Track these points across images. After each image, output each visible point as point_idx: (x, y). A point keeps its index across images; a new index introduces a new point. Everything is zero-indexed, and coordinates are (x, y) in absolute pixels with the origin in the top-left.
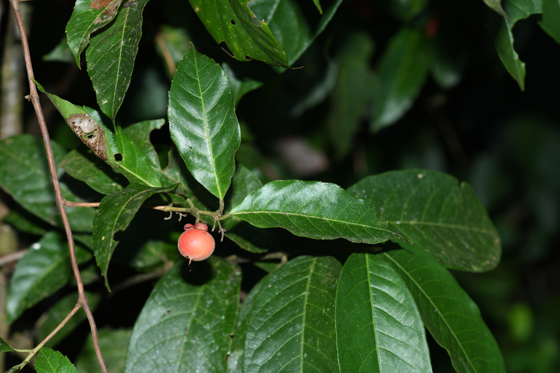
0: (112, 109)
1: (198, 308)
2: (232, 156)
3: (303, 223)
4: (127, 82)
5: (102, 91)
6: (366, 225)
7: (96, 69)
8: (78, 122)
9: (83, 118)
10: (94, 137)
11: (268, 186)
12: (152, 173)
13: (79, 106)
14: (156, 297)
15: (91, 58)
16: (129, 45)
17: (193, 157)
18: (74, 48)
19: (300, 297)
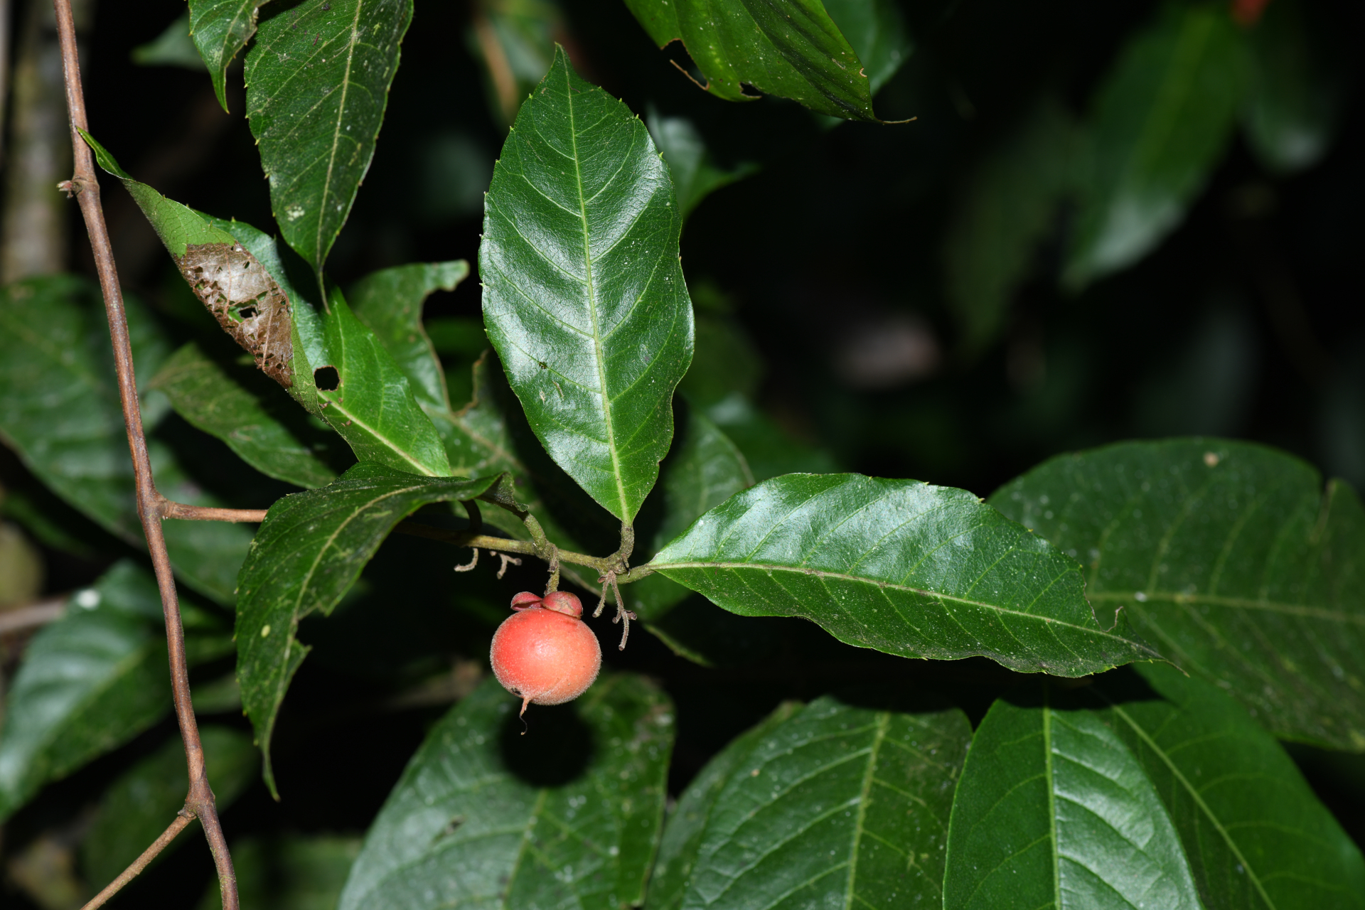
0: (317, 236)
1: (541, 818)
2: (666, 396)
3: (867, 606)
4: (363, 158)
5: (288, 179)
6: (1053, 617)
7: (272, 113)
8: (212, 270)
9: (227, 257)
10: (257, 315)
11: (770, 489)
12: (426, 430)
13: (218, 220)
14: (422, 781)
15: (260, 79)
16: (375, 44)
17: (549, 395)
18: (208, 46)
19: (843, 811)
